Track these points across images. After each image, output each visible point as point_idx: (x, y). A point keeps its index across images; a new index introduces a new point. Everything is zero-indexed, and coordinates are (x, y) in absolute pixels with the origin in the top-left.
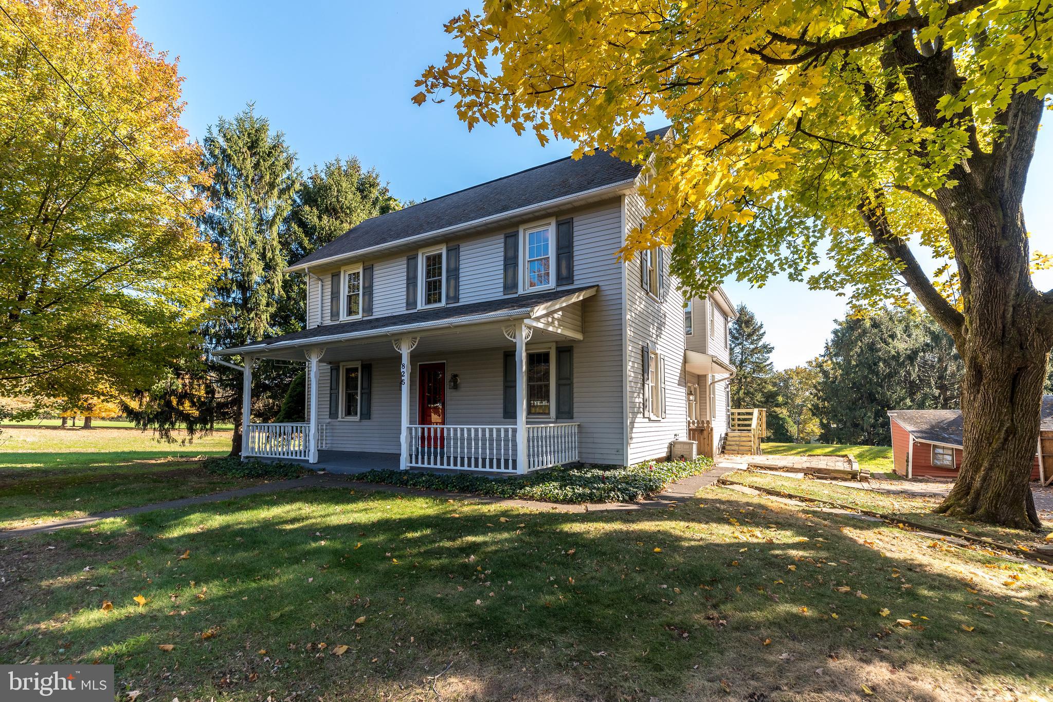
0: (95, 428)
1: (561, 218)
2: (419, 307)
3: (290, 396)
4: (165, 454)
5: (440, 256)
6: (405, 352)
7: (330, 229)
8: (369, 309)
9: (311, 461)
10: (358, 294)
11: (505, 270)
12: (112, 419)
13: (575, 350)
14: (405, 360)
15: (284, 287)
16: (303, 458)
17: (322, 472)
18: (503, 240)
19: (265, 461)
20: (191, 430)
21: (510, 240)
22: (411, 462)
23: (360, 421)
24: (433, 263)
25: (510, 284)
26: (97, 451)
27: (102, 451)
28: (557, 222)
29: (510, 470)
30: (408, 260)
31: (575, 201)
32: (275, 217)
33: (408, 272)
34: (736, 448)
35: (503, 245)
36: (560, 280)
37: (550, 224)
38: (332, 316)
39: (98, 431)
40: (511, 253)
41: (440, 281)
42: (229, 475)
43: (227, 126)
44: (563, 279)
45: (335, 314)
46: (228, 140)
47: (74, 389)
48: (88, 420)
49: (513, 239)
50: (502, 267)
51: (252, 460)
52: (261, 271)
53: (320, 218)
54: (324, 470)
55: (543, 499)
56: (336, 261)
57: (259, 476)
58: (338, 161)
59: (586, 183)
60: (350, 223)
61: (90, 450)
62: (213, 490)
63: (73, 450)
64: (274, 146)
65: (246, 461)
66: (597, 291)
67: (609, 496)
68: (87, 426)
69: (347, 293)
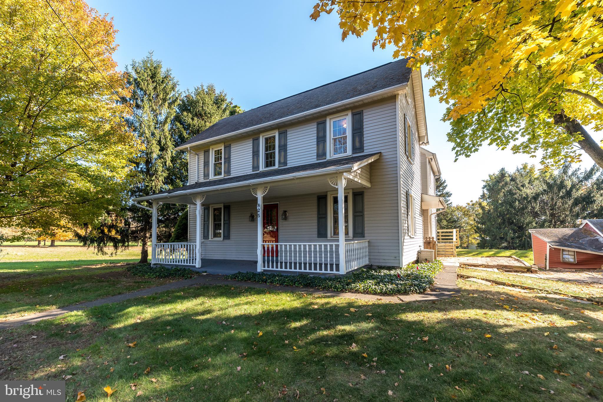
0: (57, 246)
1: (354, 111)
2: (261, 169)
3: (179, 226)
4: (100, 262)
5: (274, 137)
6: (260, 196)
7: (199, 126)
8: (228, 172)
9: (197, 266)
10: (221, 163)
11: (318, 144)
12: (67, 241)
13: (365, 194)
14: (260, 201)
15: (172, 161)
16: (191, 264)
17: (205, 274)
18: (316, 126)
19: (167, 267)
20: (116, 247)
21: (321, 126)
22: (264, 267)
23: (223, 241)
24: (270, 143)
25: (321, 154)
26: (59, 260)
27: (62, 260)
28: (352, 113)
29: (334, 272)
30: (253, 140)
31: (366, 99)
32: (166, 118)
33: (253, 148)
34: (444, 253)
35: (316, 129)
36: (355, 149)
37: (347, 115)
38: (205, 176)
39: (59, 248)
40: (321, 134)
41: (274, 153)
42: (146, 276)
43: (137, 65)
44: (356, 149)
45: (206, 175)
46: (138, 73)
47: (47, 224)
48: (53, 242)
49: (322, 125)
50: (316, 143)
51: (159, 266)
52: (158, 151)
53: (193, 119)
54: (206, 272)
55: (366, 292)
56: (208, 143)
57: (165, 277)
58: (202, 86)
59: (371, 88)
60: (210, 123)
61: (55, 260)
62: (139, 287)
63: (45, 260)
64: (165, 77)
65: (155, 266)
66: (380, 156)
67: (411, 290)
68: (52, 245)
69: (214, 162)
